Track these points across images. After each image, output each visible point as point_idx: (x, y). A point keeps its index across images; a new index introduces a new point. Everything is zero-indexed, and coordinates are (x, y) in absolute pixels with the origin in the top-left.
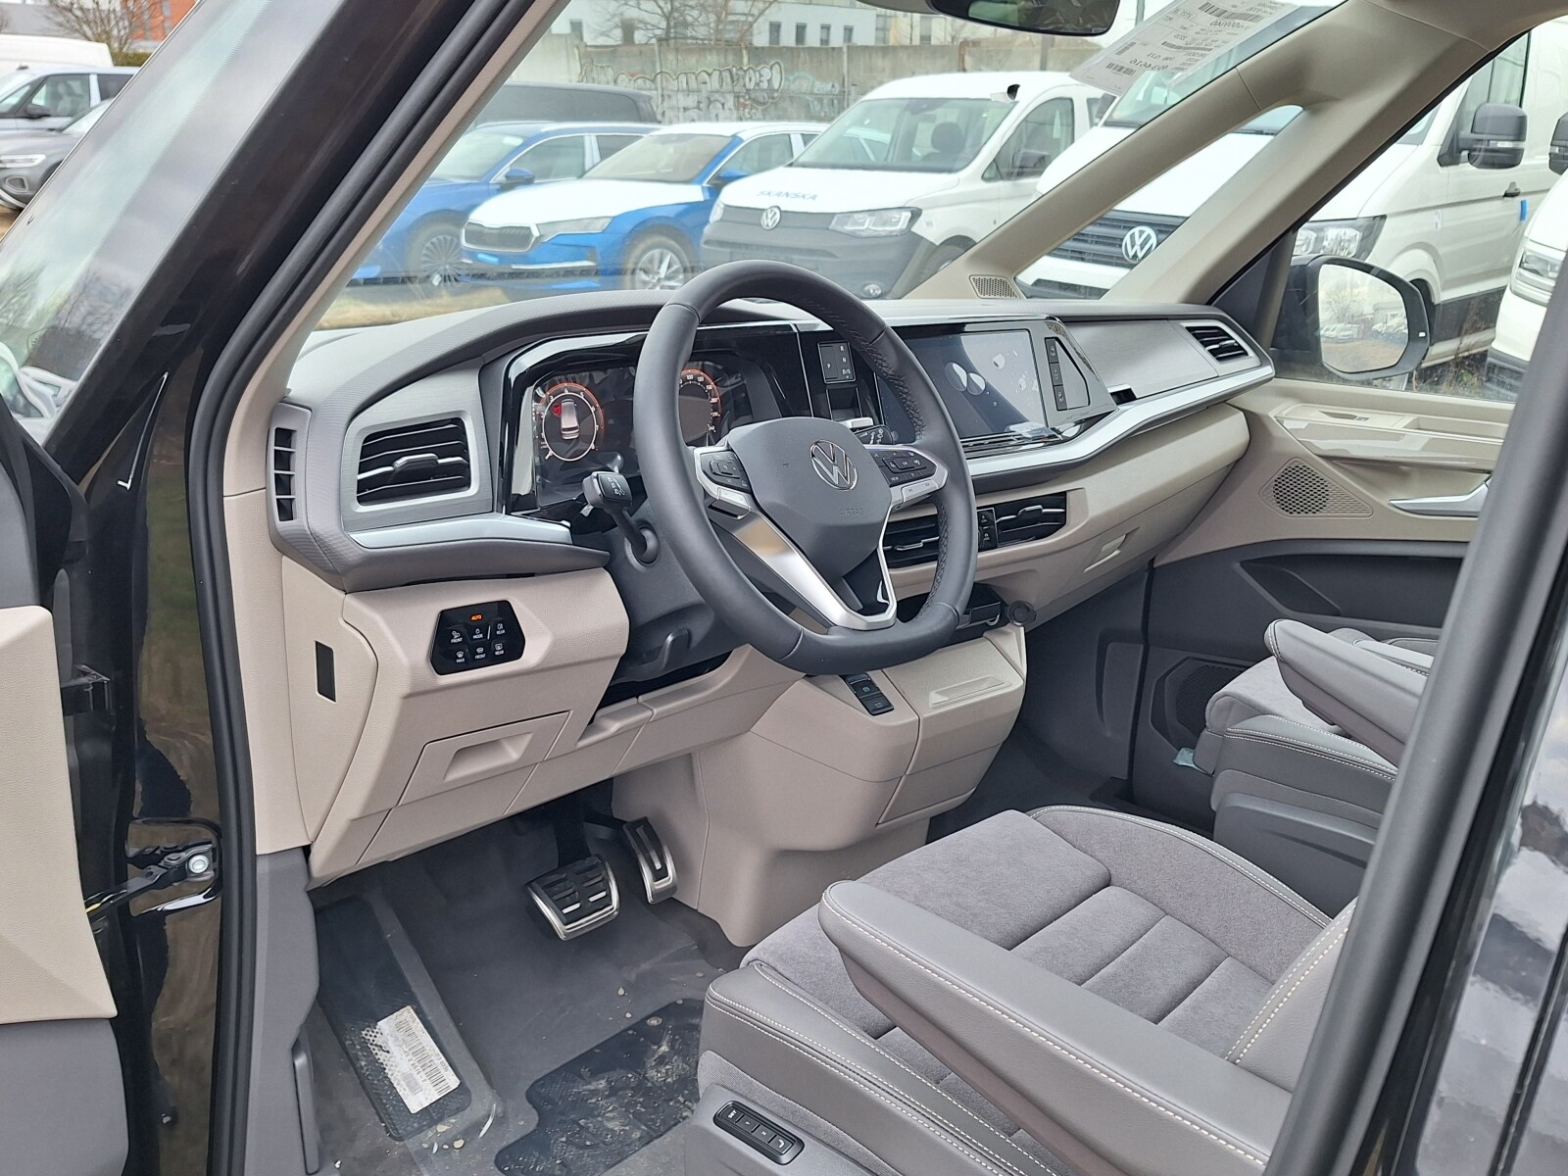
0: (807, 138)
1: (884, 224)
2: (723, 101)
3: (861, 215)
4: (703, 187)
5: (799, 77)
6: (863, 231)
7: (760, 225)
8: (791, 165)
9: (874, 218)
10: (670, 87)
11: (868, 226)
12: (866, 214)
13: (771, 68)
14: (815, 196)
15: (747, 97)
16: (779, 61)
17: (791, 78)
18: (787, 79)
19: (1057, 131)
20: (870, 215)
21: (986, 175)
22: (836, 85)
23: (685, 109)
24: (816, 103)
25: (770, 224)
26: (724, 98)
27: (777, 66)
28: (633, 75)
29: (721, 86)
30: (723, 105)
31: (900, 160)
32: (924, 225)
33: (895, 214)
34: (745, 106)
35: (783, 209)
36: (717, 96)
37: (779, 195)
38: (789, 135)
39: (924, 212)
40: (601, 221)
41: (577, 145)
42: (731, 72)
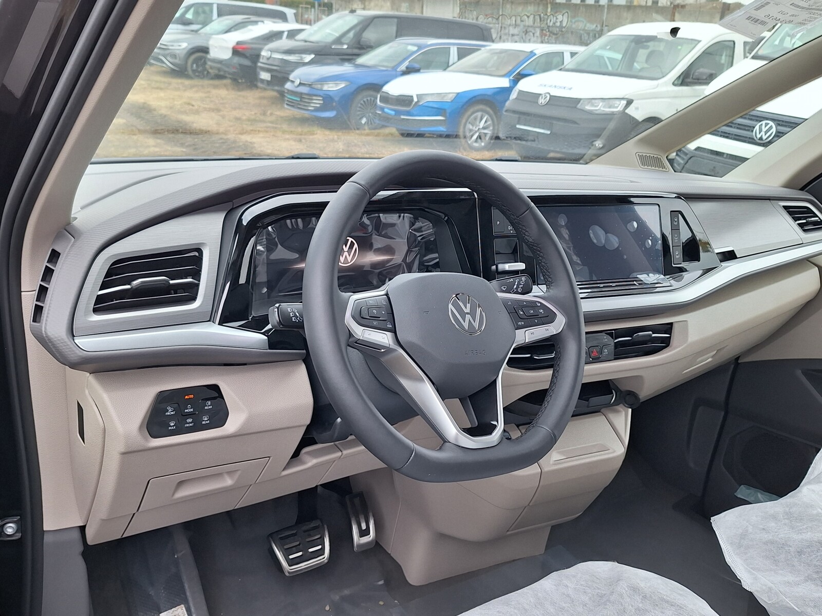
0: (573, 54)
1: (610, 107)
2: (533, 31)
3: (597, 101)
4: (510, 80)
5: (578, 21)
6: (596, 110)
7: (537, 103)
8: (560, 70)
9: (604, 103)
10: (506, 23)
11: (601, 108)
12: (600, 101)
13: (563, 15)
14: (571, 88)
15: (547, 30)
16: (568, 11)
17: (573, 21)
18: (571, 21)
19: (724, 60)
20: (602, 101)
21: (676, 82)
22: (599, 26)
23: (513, 35)
24: (585, 35)
25: (543, 103)
26: (535, 30)
27: (566, 14)
28: (486, 15)
29: (534, 23)
30: (534, 34)
31: (626, 71)
32: (634, 108)
33: (617, 102)
34: (546, 35)
35: (551, 94)
36: (530, 29)
37: (550, 86)
38: (563, 53)
39: (634, 102)
40: (451, 95)
41: (447, 51)
42: (540, 16)
